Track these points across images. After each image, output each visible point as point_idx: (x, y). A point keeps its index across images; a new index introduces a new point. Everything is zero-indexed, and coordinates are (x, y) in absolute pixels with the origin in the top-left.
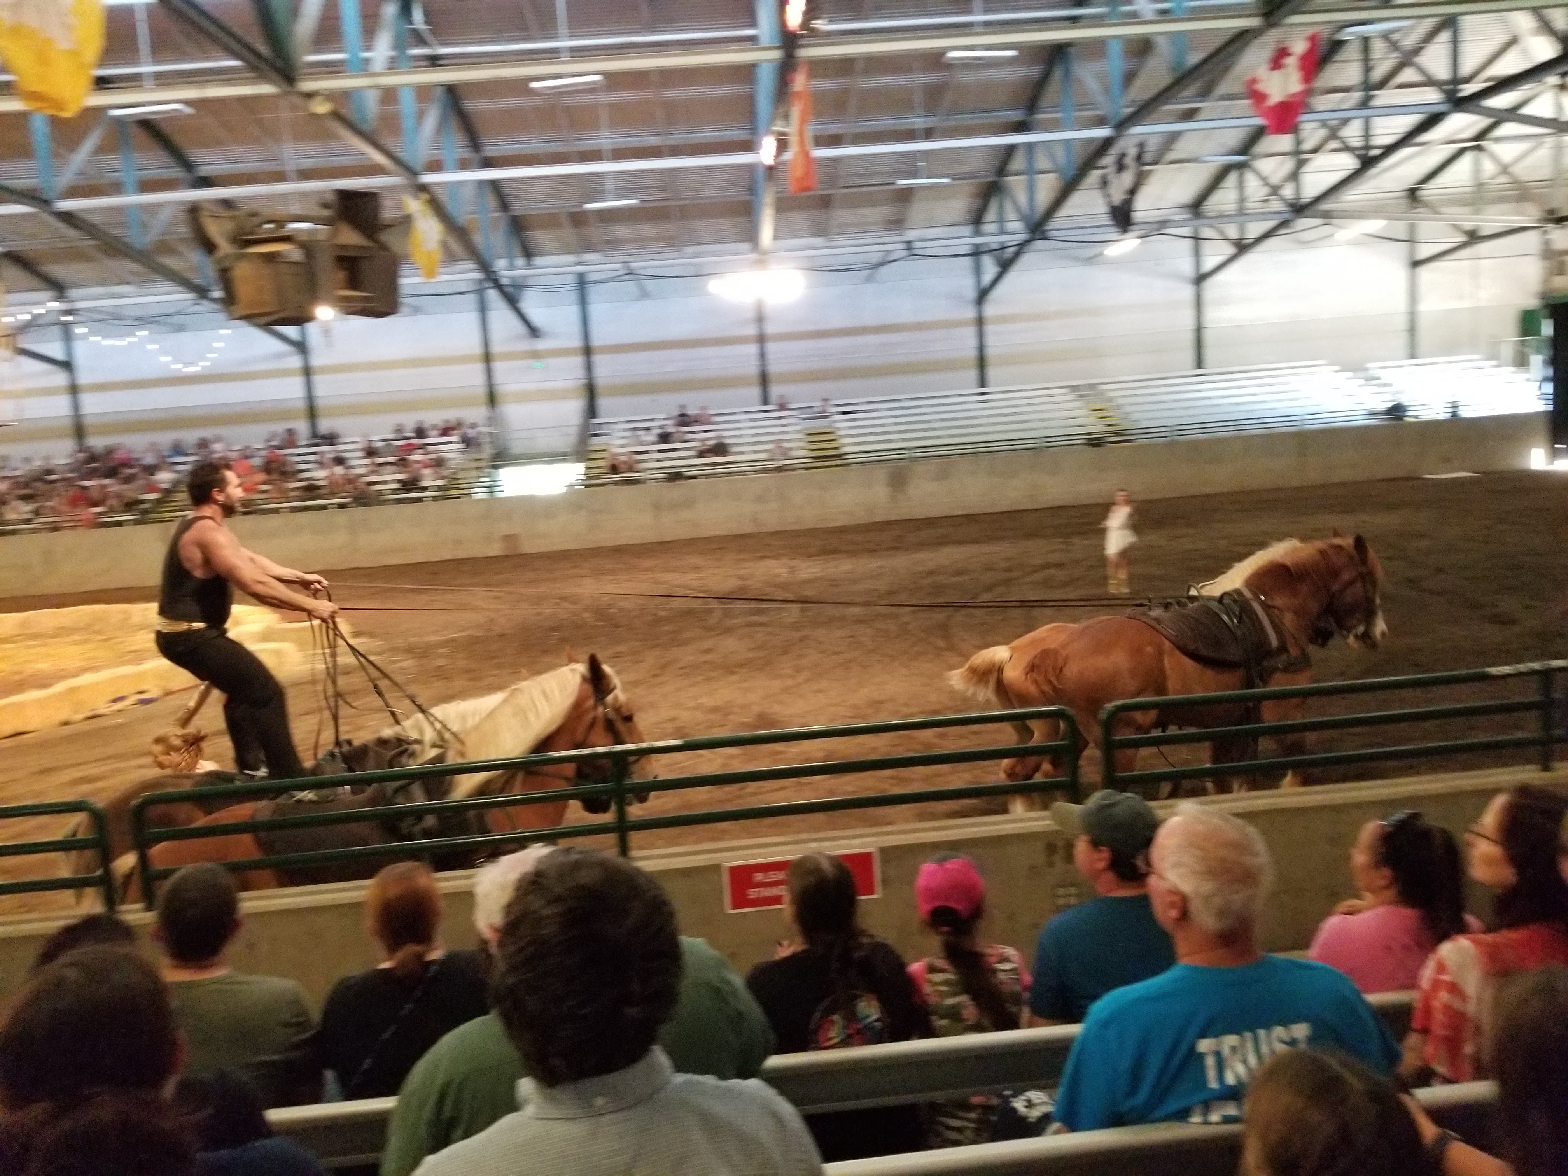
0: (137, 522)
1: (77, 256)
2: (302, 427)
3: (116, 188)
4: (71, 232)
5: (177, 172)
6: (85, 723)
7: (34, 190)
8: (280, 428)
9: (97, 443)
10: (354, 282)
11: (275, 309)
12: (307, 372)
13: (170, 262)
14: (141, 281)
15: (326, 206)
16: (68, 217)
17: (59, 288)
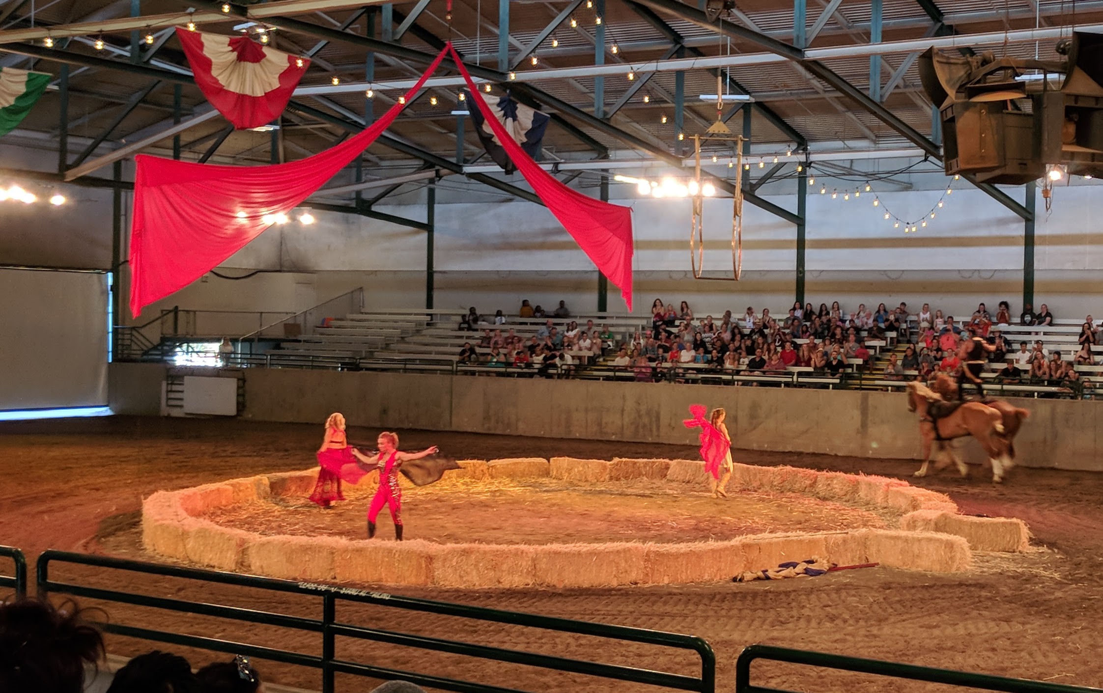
0: (836, 387)
1: (823, 108)
2: (1017, 302)
3: (865, 37)
4: (816, 83)
5: (925, 21)
6: (754, 583)
7: (791, 40)
8: (992, 302)
9: (813, 300)
10: (1082, 139)
11: (996, 165)
12: (1029, 241)
13: (905, 116)
14: (877, 138)
15: (1063, 52)
16: (815, 67)
17: (801, 141)
